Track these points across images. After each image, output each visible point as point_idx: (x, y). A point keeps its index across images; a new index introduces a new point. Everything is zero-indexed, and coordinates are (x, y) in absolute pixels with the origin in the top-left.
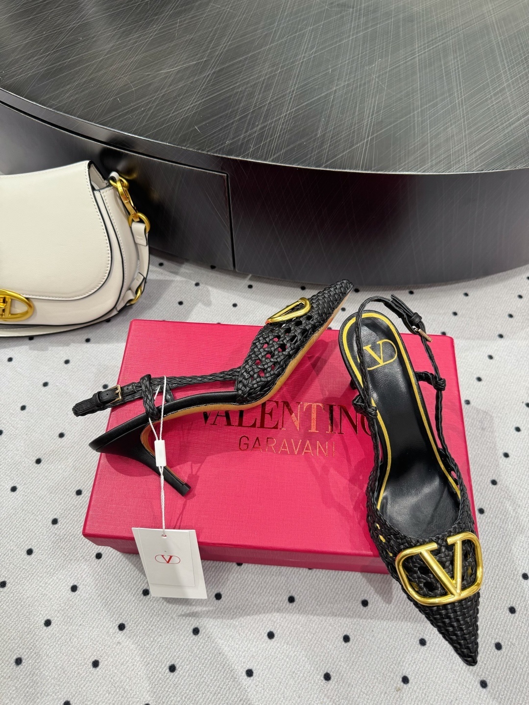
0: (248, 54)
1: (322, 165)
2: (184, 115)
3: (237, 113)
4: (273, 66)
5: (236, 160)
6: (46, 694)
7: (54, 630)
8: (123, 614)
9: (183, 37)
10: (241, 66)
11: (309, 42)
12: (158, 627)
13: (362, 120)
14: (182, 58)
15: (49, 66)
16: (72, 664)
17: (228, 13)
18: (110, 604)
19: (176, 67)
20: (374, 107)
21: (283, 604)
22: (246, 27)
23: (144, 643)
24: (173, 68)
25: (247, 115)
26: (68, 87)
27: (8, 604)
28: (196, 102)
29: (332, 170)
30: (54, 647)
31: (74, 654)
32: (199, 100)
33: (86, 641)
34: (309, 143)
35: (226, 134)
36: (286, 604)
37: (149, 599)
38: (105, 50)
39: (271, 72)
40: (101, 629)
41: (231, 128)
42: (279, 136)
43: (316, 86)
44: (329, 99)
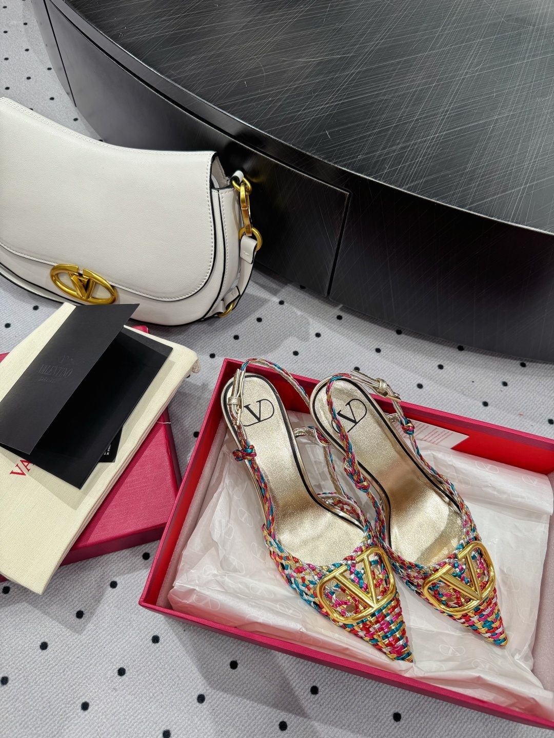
0: (402, 57)
1: (466, 206)
2: (316, 116)
3: (377, 124)
4: (429, 77)
5: (366, 179)
6: (26, 726)
7: (49, 656)
8: (126, 657)
9: (331, 24)
10: (392, 71)
11: (475, 56)
12: (161, 683)
13: (523, 162)
14: (326, 48)
15: (176, 30)
16: (60, 699)
17: (388, 6)
18: (115, 642)
19: (317, 57)
20: (540, 148)
21: (304, 693)
22: (405, 25)
23: (142, 697)
24: (313, 58)
25: (388, 129)
26: (193, 58)
27: (7, 613)
28: (332, 102)
29: (477, 214)
30: (44, 675)
31: (65, 688)
32: (336, 101)
33: (81, 678)
34: (455, 176)
35: (361, 146)
36: (307, 695)
37: (157, 648)
38: (241, 23)
39: (426, 83)
40: (99, 668)
41: (367, 140)
42: (421, 162)
43: (474, 110)
44: (488, 128)
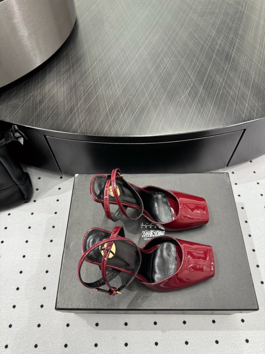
0: (206, 75)
2: (214, 113)
4: (221, 77)
9: (171, 78)
10: (210, 82)
11: (221, 61)
14: (183, 88)
17: (176, 60)
19: (185, 93)
22: (190, 64)
24: (184, 94)
25: (237, 102)
26: (152, 122)
28: (211, 105)
32: (212, 103)
35: (238, 113)
38: (147, 98)
39: (223, 79)
41: (237, 109)
42: (258, 106)
43: (245, 78)
44: (256, 82)
